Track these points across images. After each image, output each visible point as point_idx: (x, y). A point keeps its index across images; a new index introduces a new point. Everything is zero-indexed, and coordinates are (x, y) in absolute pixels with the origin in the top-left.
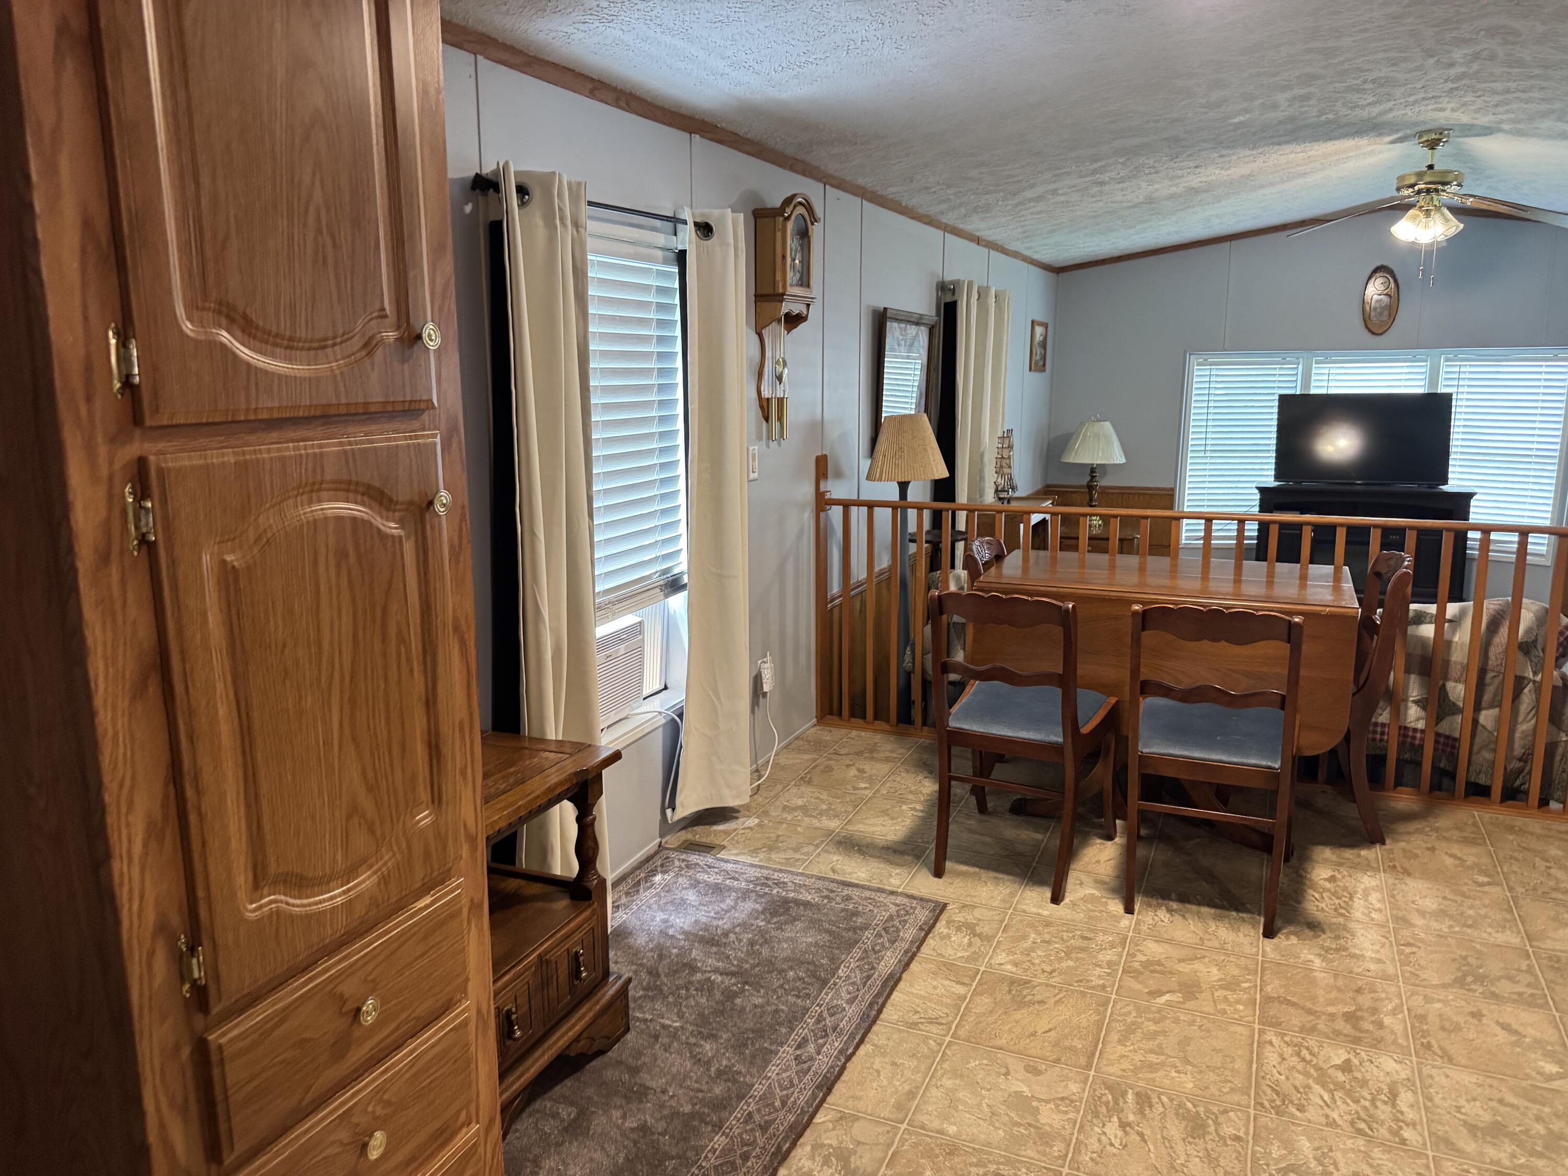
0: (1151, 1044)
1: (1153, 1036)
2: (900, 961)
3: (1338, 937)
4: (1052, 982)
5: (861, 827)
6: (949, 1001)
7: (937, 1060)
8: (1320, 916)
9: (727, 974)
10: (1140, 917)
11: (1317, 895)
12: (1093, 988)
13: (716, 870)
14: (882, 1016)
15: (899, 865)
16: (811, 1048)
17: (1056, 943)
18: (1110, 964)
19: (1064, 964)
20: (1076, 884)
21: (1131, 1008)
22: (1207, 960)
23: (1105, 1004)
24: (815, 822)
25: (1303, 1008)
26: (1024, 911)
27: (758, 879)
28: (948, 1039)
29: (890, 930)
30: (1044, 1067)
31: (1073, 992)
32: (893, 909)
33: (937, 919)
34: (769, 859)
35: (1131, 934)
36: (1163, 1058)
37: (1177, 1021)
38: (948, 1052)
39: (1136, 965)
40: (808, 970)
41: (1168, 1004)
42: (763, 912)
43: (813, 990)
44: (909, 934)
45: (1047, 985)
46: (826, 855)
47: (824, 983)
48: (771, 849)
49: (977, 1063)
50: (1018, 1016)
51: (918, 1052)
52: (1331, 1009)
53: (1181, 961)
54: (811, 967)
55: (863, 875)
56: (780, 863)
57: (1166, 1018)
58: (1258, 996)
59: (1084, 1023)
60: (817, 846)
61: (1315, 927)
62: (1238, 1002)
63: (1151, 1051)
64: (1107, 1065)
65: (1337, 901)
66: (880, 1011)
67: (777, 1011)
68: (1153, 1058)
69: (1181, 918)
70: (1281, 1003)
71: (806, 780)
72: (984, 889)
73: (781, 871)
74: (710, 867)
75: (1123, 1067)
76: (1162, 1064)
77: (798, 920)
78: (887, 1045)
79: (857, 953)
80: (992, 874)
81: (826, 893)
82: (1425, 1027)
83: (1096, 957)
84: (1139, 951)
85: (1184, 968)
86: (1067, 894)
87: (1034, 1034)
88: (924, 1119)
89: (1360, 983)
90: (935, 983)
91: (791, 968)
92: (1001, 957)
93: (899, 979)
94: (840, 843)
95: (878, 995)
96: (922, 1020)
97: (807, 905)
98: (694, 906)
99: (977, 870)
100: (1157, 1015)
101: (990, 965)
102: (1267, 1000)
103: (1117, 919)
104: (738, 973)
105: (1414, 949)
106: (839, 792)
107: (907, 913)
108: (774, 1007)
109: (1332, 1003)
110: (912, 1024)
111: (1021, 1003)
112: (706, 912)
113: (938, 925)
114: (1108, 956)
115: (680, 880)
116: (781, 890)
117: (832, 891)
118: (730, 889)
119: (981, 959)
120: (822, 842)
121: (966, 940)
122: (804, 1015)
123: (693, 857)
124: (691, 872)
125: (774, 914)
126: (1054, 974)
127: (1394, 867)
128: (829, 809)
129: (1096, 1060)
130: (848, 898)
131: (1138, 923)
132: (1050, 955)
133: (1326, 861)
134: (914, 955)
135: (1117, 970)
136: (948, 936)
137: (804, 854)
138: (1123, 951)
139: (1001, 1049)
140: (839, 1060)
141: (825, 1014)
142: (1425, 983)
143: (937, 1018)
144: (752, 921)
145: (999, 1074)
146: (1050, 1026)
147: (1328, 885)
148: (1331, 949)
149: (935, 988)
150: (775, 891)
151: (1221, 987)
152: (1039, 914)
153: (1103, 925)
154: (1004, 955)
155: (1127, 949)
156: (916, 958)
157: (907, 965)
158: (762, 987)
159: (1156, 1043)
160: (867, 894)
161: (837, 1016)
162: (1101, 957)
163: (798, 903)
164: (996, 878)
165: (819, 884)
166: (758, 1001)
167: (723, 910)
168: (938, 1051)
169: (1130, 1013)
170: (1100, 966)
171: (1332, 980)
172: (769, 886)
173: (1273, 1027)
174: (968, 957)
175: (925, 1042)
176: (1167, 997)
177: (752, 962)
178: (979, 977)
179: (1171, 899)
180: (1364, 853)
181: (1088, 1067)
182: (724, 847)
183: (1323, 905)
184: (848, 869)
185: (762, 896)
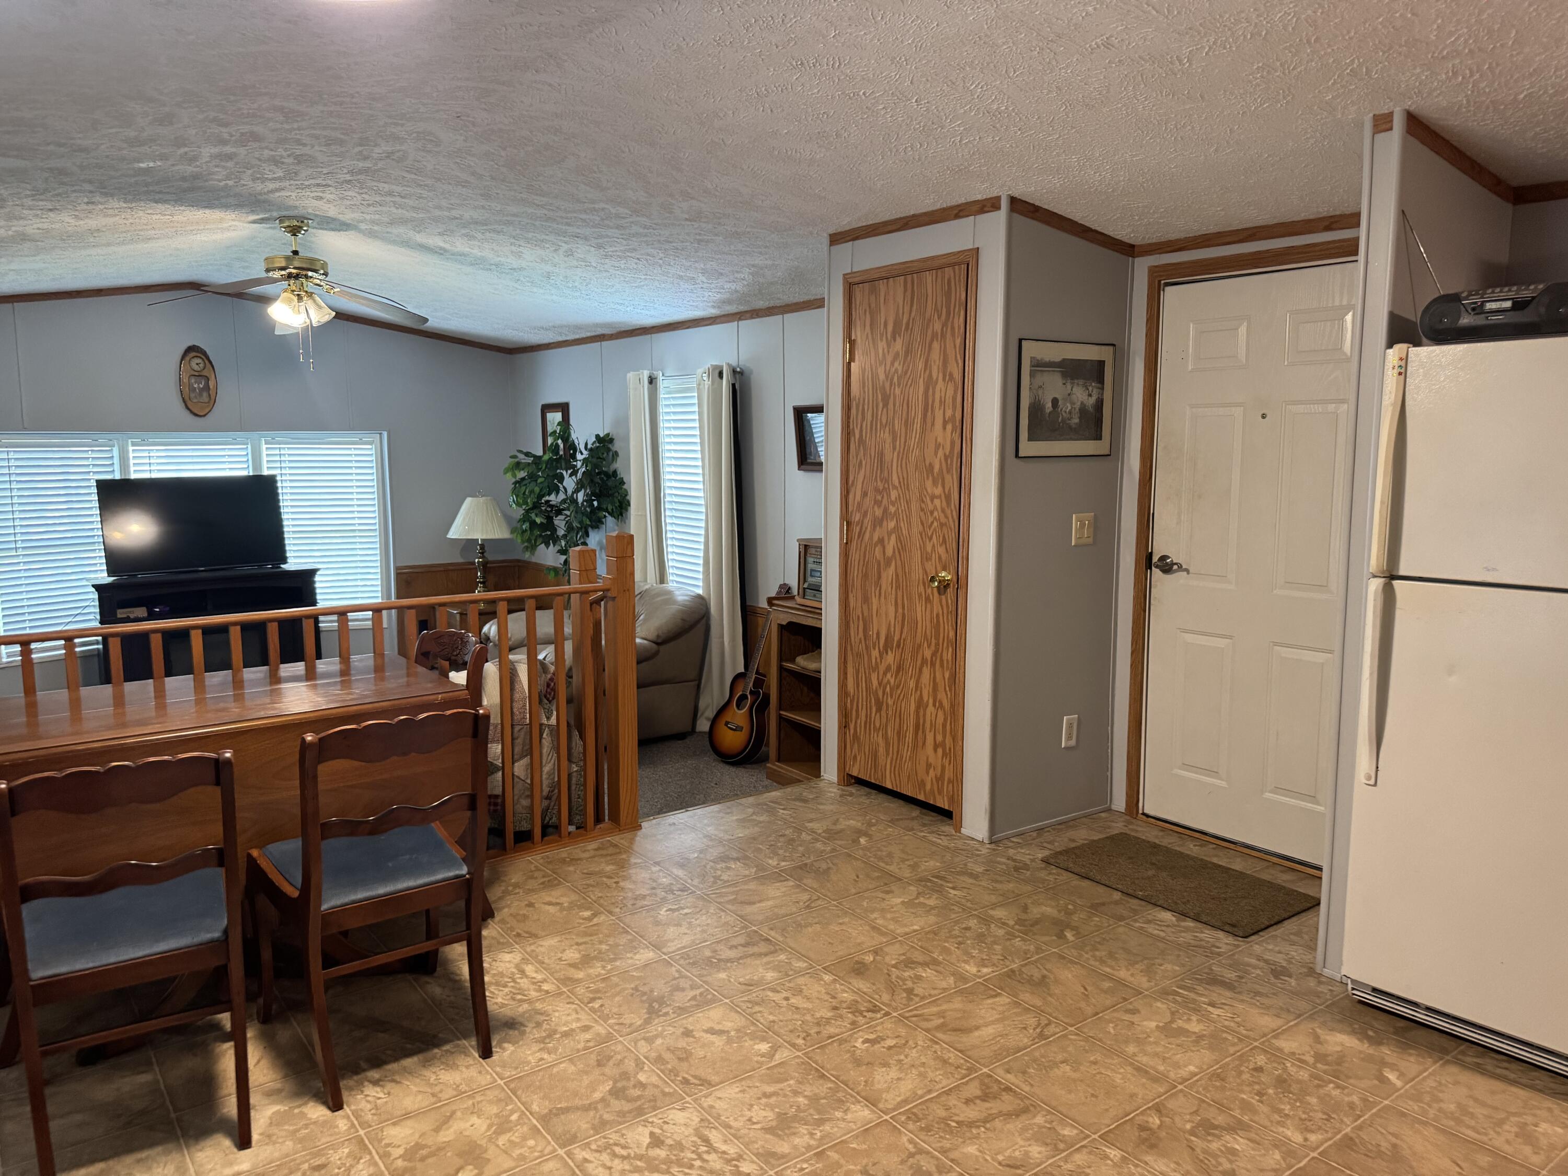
3: (538, 1025)
8: (507, 1012)
10: (353, 1107)
25: (577, 1108)
35: (362, 1132)
39: (399, 1163)
52: (597, 1095)
58: (534, 1121)
61: (512, 1024)
62: (524, 1138)
65: (506, 990)
70: (556, 1115)
82: (669, 1066)
84: (388, 1145)
85: (447, 1135)
103: (332, 1125)
105: (599, 1001)
109: (593, 1089)
127: (519, 934)
131: (357, 1114)
138: (372, 1157)
148: (544, 1038)
153: (323, 1140)
155: (374, 1152)
171: (573, 1067)
173: (573, 1143)
179: (364, 1070)
180: (485, 933)
183: (500, 1000)
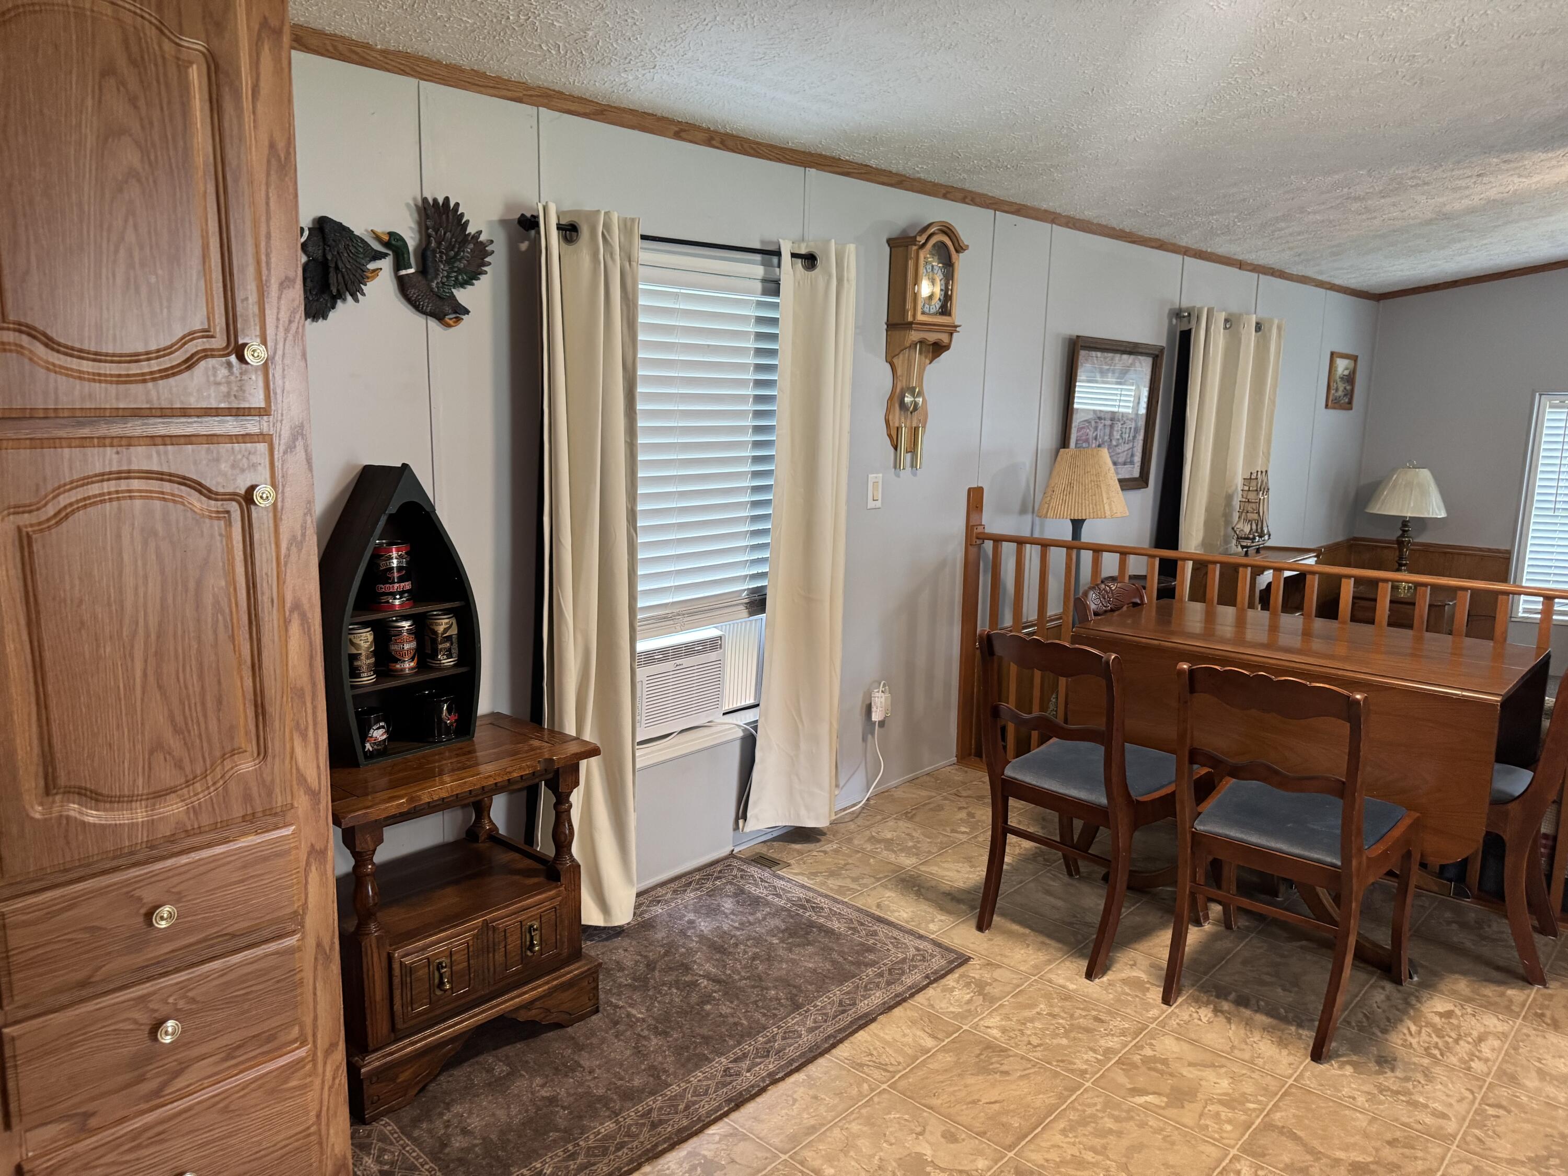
0: (1098, 1142)
1: (1103, 1133)
2: (884, 1003)
3: (1407, 1079)
4: (1030, 1056)
5: (934, 869)
6: (910, 1051)
7: (860, 1104)
8: (1401, 1052)
9: (714, 981)
10: (1177, 1011)
11: (1413, 1028)
12: (1072, 1071)
13: (766, 884)
14: (834, 1051)
15: (949, 912)
16: (745, 1064)
17: (1063, 1018)
18: (1108, 1052)
19: (1055, 1041)
20: (1126, 964)
21: (1101, 1100)
22: (1224, 1070)
23: (1073, 1090)
24: (892, 857)
25: (1305, 1145)
26: (1050, 981)
27: (799, 899)
28: (884, 1086)
29: (895, 972)
30: (964, 1136)
31: (1046, 1069)
32: (912, 951)
33: (951, 971)
34: (823, 884)
35: (1154, 1025)
36: (1100, 1158)
37: (1142, 1125)
38: (876, 1099)
39: (1137, 1058)
40: (790, 993)
41: (1146, 1106)
42: (783, 931)
43: (782, 1012)
44: (914, 977)
45: (1023, 1058)
46: (880, 889)
47: (797, 1007)
48: (832, 874)
49: (898, 1116)
50: (970, 1080)
51: (846, 1092)
52: (1341, 1155)
53: (1190, 1064)
54: (794, 991)
55: (905, 915)
56: (831, 889)
57: (1132, 1118)
58: (1259, 1120)
59: (1038, 1104)
60: (878, 880)
61: (1386, 1062)
62: (1229, 1121)
63: (1093, 1149)
64: (1032, 1151)
65: (1435, 1039)
66: (834, 1046)
67: (736, 1024)
68: (1089, 1156)
69: (1225, 1020)
70: (1282, 1133)
71: (909, 816)
72: (1022, 952)
73: (826, 896)
74: (762, 880)
75: (1049, 1156)
76: (1095, 1165)
77: (812, 945)
78: (820, 1078)
79: (848, 986)
80: (1041, 938)
81: (856, 924)
83: (1096, 1041)
84: (1151, 1044)
85: (1190, 1073)
86: (1110, 972)
87: (975, 1102)
88: (808, 1154)
89: (1398, 1134)
90: (907, 1031)
91: (776, 987)
92: (995, 1021)
93: (874, 1020)
94: (903, 880)
95: (840, 1031)
96: (870, 1063)
97: (829, 932)
98: (725, 913)
99: (1027, 931)
100: (1124, 1114)
101: (976, 1027)
102: (1268, 1126)
103: (1147, 1006)
104: (724, 981)
105: (1502, 1112)
106: (934, 831)
107: (924, 959)
108: (736, 1020)
109: (1346, 1148)
110: (858, 1064)
111: (983, 1069)
112: (732, 920)
113: (949, 977)
114: (1112, 1043)
115: (729, 887)
116: (813, 914)
117: (862, 924)
118: (767, 904)
119: (970, 1018)
120: (886, 877)
121: (968, 997)
122: (759, 1032)
123: (753, 869)
124: (742, 882)
125: (791, 936)
126: (1039, 1049)
127: (1542, 1015)
128: (914, 847)
129: (1023, 1143)
130: (875, 933)
131: (1169, 1017)
132: (1047, 1029)
133: (1454, 992)
134: (904, 1000)
135: (1110, 1059)
136: (952, 990)
137: (860, 885)
138: (1131, 1042)
139: (931, 1108)
140: (764, 1081)
141: (779, 1037)
142: (1488, 1153)
143: (886, 1065)
144: (768, 938)
145: (912, 1131)
146: (999, 1098)
147: (1437, 1019)
148: (1389, 1089)
149: (905, 1035)
150: (808, 914)
151: (1221, 1102)
152: (1063, 987)
153: (1128, 1011)
154: (998, 1018)
155: (1138, 1039)
156: (905, 1004)
157: (891, 1008)
158: (738, 998)
159: (1104, 1141)
160: (896, 933)
161: (789, 1041)
162: (1102, 1042)
163: (822, 928)
164: (1043, 943)
165: (854, 915)
166: (725, 1010)
167: (749, 922)
168: (867, 1096)
169: (1095, 1104)
170: (1095, 1051)
171: (1365, 1124)
172: (806, 909)
173: (1253, 1157)
174: (959, 1013)
175: (859, 1085)
176: (1149, 1098)
177: (743, 974)
178: (957, 1035)
179: (1226, 999)
180: (1510, 992)
181: (1010, 1148)
182: (789, 865)
183: (1414, 1041)
184: (893, 907)
185: (792, 917)
